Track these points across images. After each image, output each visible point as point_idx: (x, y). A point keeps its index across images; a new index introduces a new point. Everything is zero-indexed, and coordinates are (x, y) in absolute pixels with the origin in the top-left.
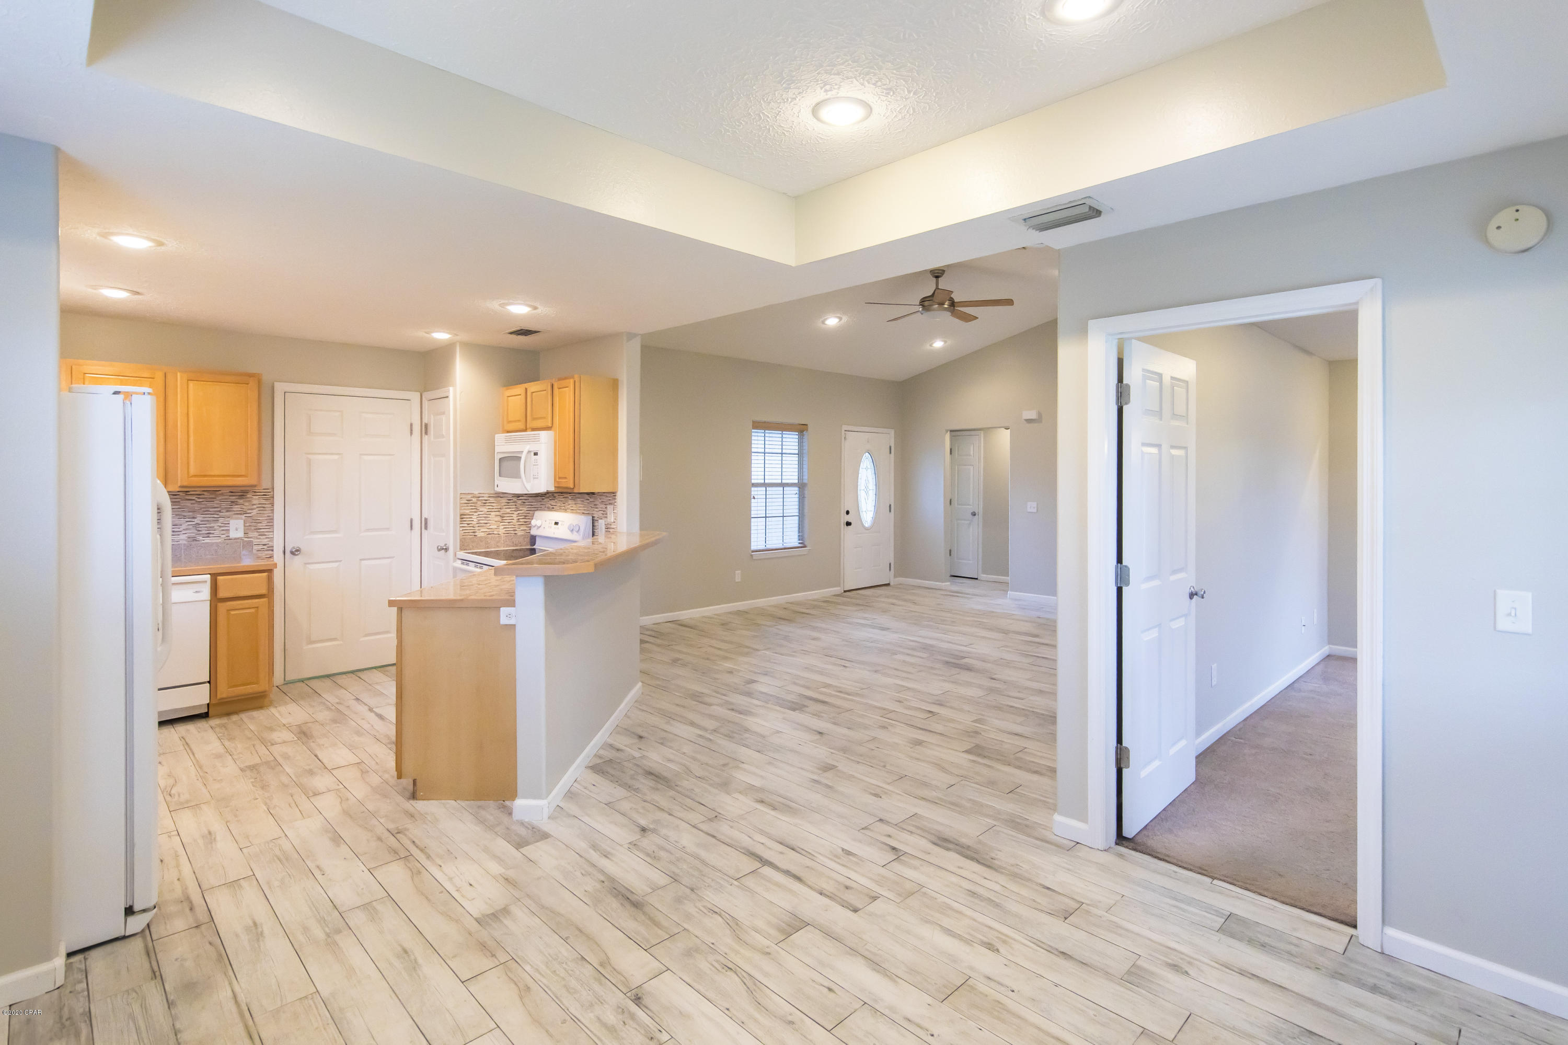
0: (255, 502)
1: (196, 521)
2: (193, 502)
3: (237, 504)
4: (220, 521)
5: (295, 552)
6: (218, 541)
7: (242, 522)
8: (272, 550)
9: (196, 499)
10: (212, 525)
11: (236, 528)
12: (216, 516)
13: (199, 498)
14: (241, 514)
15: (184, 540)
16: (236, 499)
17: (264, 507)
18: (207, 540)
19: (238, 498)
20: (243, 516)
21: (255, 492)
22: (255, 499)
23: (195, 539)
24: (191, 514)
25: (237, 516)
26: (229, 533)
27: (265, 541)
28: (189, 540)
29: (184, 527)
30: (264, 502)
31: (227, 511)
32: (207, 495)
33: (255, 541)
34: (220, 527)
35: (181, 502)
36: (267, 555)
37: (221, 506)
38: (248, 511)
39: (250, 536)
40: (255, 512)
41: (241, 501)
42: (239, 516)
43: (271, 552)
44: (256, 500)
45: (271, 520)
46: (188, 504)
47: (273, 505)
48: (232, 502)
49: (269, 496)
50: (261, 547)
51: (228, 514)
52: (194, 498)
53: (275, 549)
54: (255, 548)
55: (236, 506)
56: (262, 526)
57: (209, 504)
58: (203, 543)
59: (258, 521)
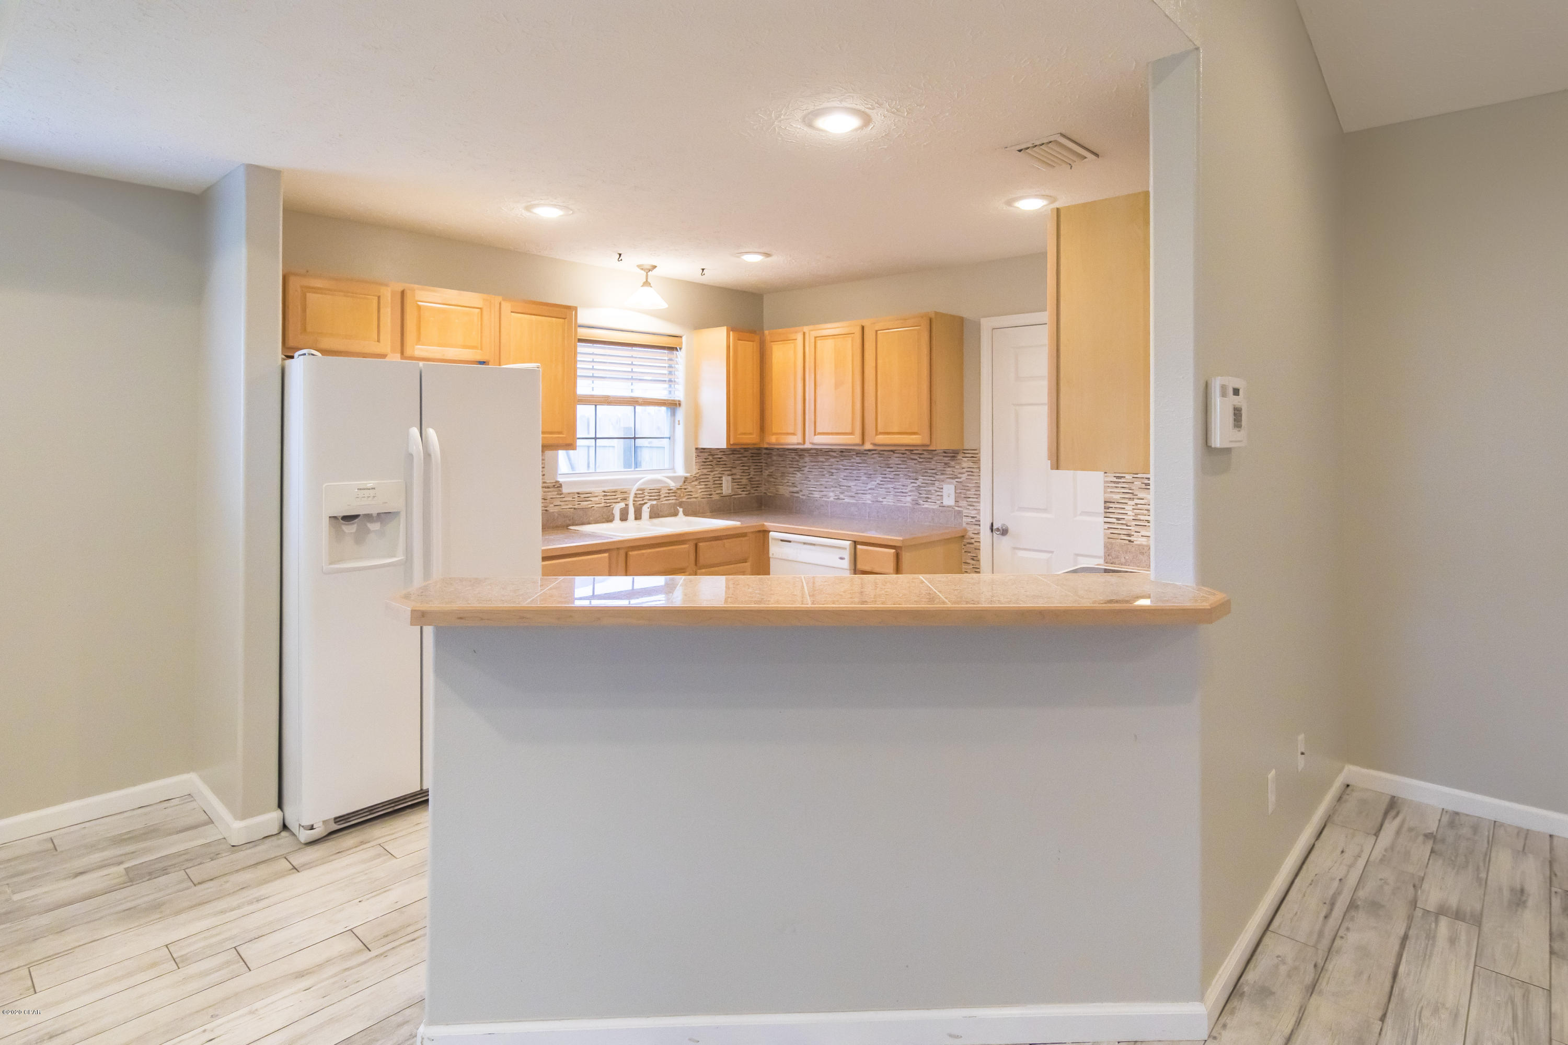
0: (965, 465)
1: (919, 483)
2: (915, 462)
3: (949, 467)
4: (936, 484)
5: (1004, 532)
6: (934, 507)
7: (953, 487)
8: (979, 525)
9: (918, 459)
10: (930, 489)
11: (948, 494)
12: (933, 479)
13: (920, 458)
14: (952, 478)
15: (909, 502)
16: (948, 460)
17: (972, 472)
18: (926, 505)
19: (950, 460)
20: (954, 481)
21: (965, 453)
22: (965, 461)
23: (917, 502)
24: (914, 474)
25: (949, 480)
26: (942, 499)
27: (973, 513)
28: (914, 502)
29: (909, 488)
30: (971, 465)
31: (942, 474)
32: (926, 455)
33: (965, 512)
34: (936, 491)
35: (908, 461)
36: (975, 530)
37: (937, 468)
38: (959, 476)
39: (960, 505)
40: (964, 477)
41: (953, 463)
42: (951, 480)
43: (977, 527)
44: (966, 463)
45: (978, 487)
46: (912, 463)
47: (979, 468)
48: (946, 464)
49: (974, 456)
50: (970, 520)
51: (942, 477)
52: (916, 457)
53: (981, 523)
54: (965, 519)
55: (949, 469)
56: (970, 494)
57: (928, 465)
58: (923, 508)
59: (967, 488)
